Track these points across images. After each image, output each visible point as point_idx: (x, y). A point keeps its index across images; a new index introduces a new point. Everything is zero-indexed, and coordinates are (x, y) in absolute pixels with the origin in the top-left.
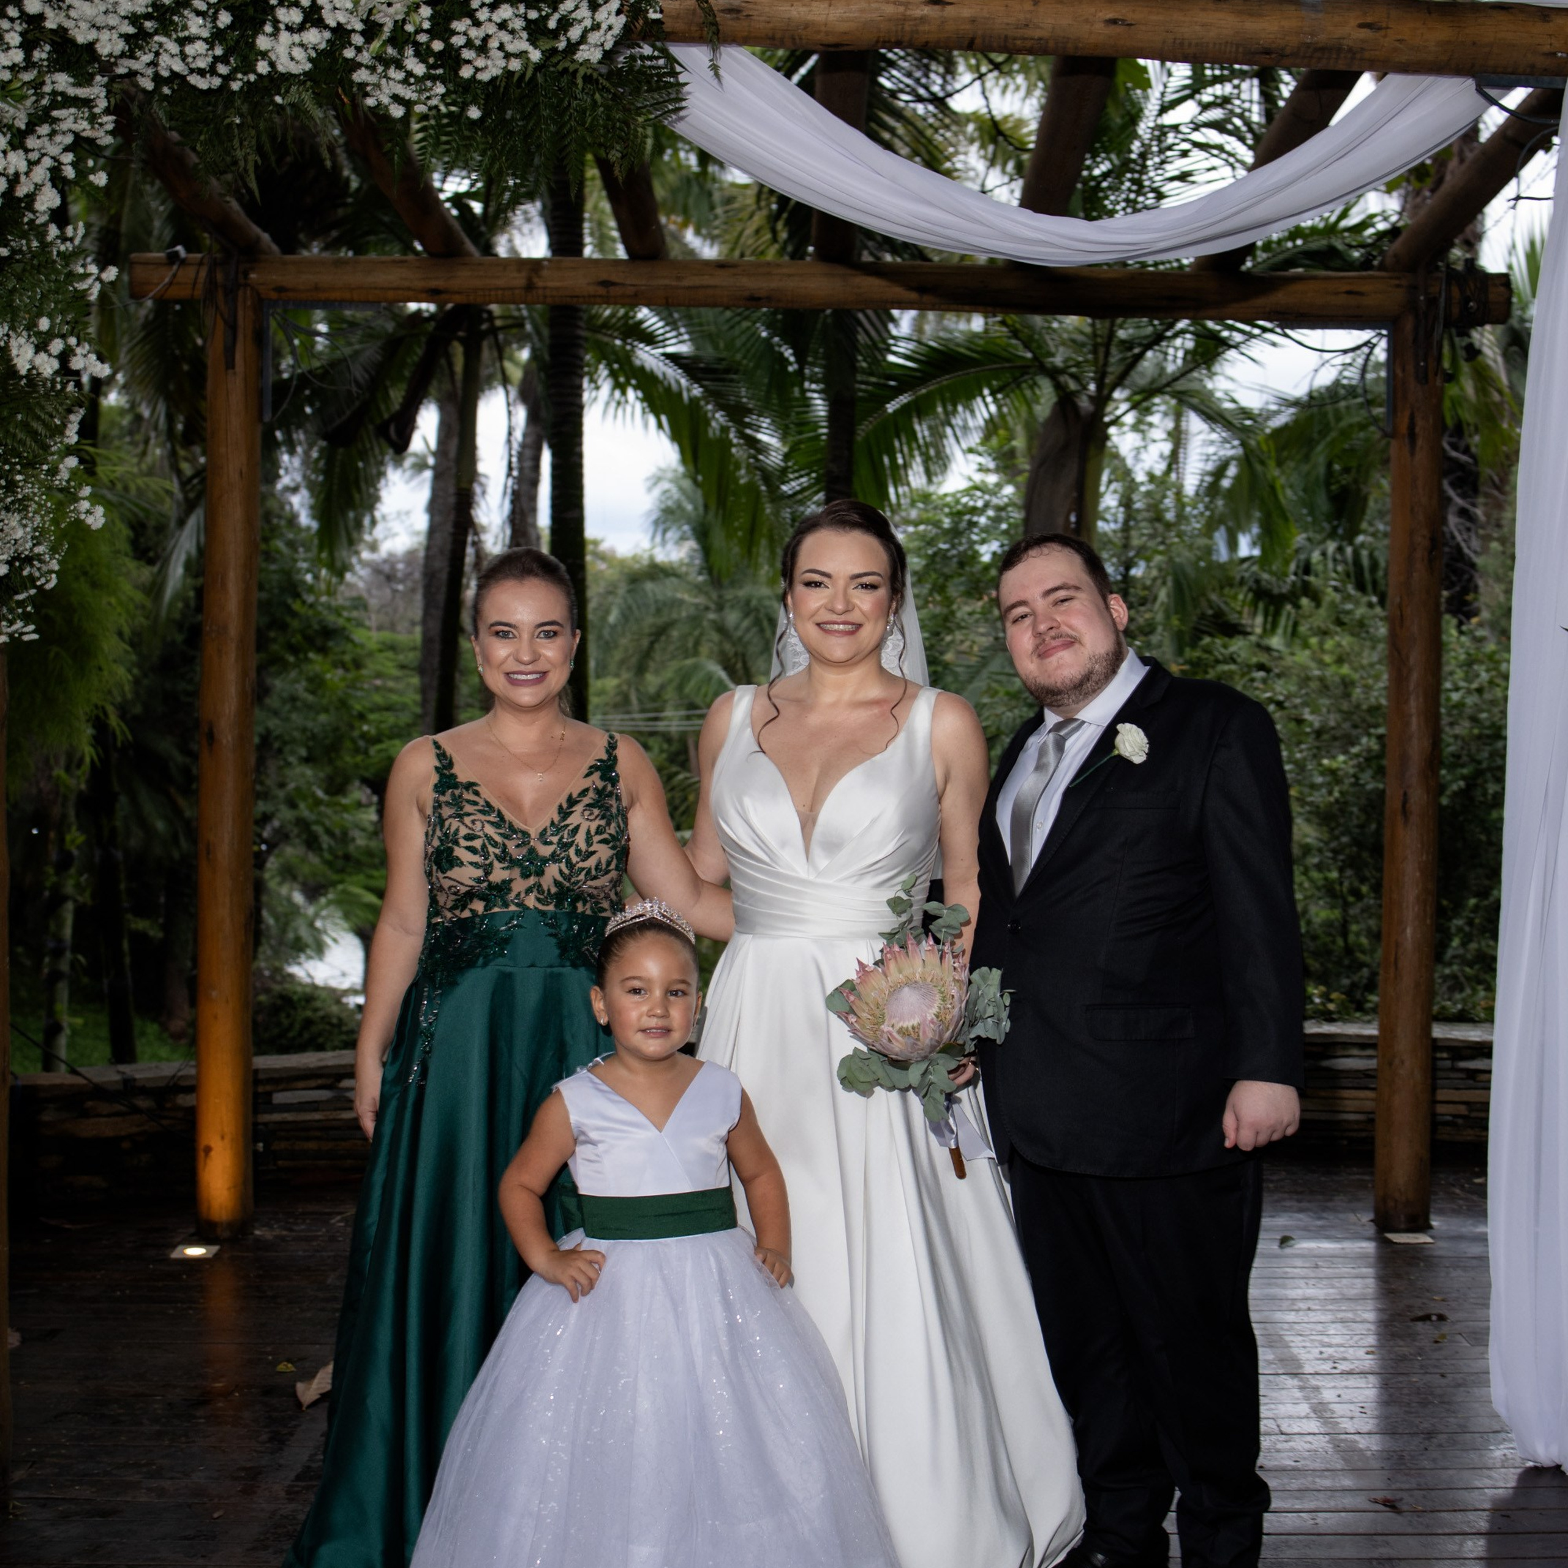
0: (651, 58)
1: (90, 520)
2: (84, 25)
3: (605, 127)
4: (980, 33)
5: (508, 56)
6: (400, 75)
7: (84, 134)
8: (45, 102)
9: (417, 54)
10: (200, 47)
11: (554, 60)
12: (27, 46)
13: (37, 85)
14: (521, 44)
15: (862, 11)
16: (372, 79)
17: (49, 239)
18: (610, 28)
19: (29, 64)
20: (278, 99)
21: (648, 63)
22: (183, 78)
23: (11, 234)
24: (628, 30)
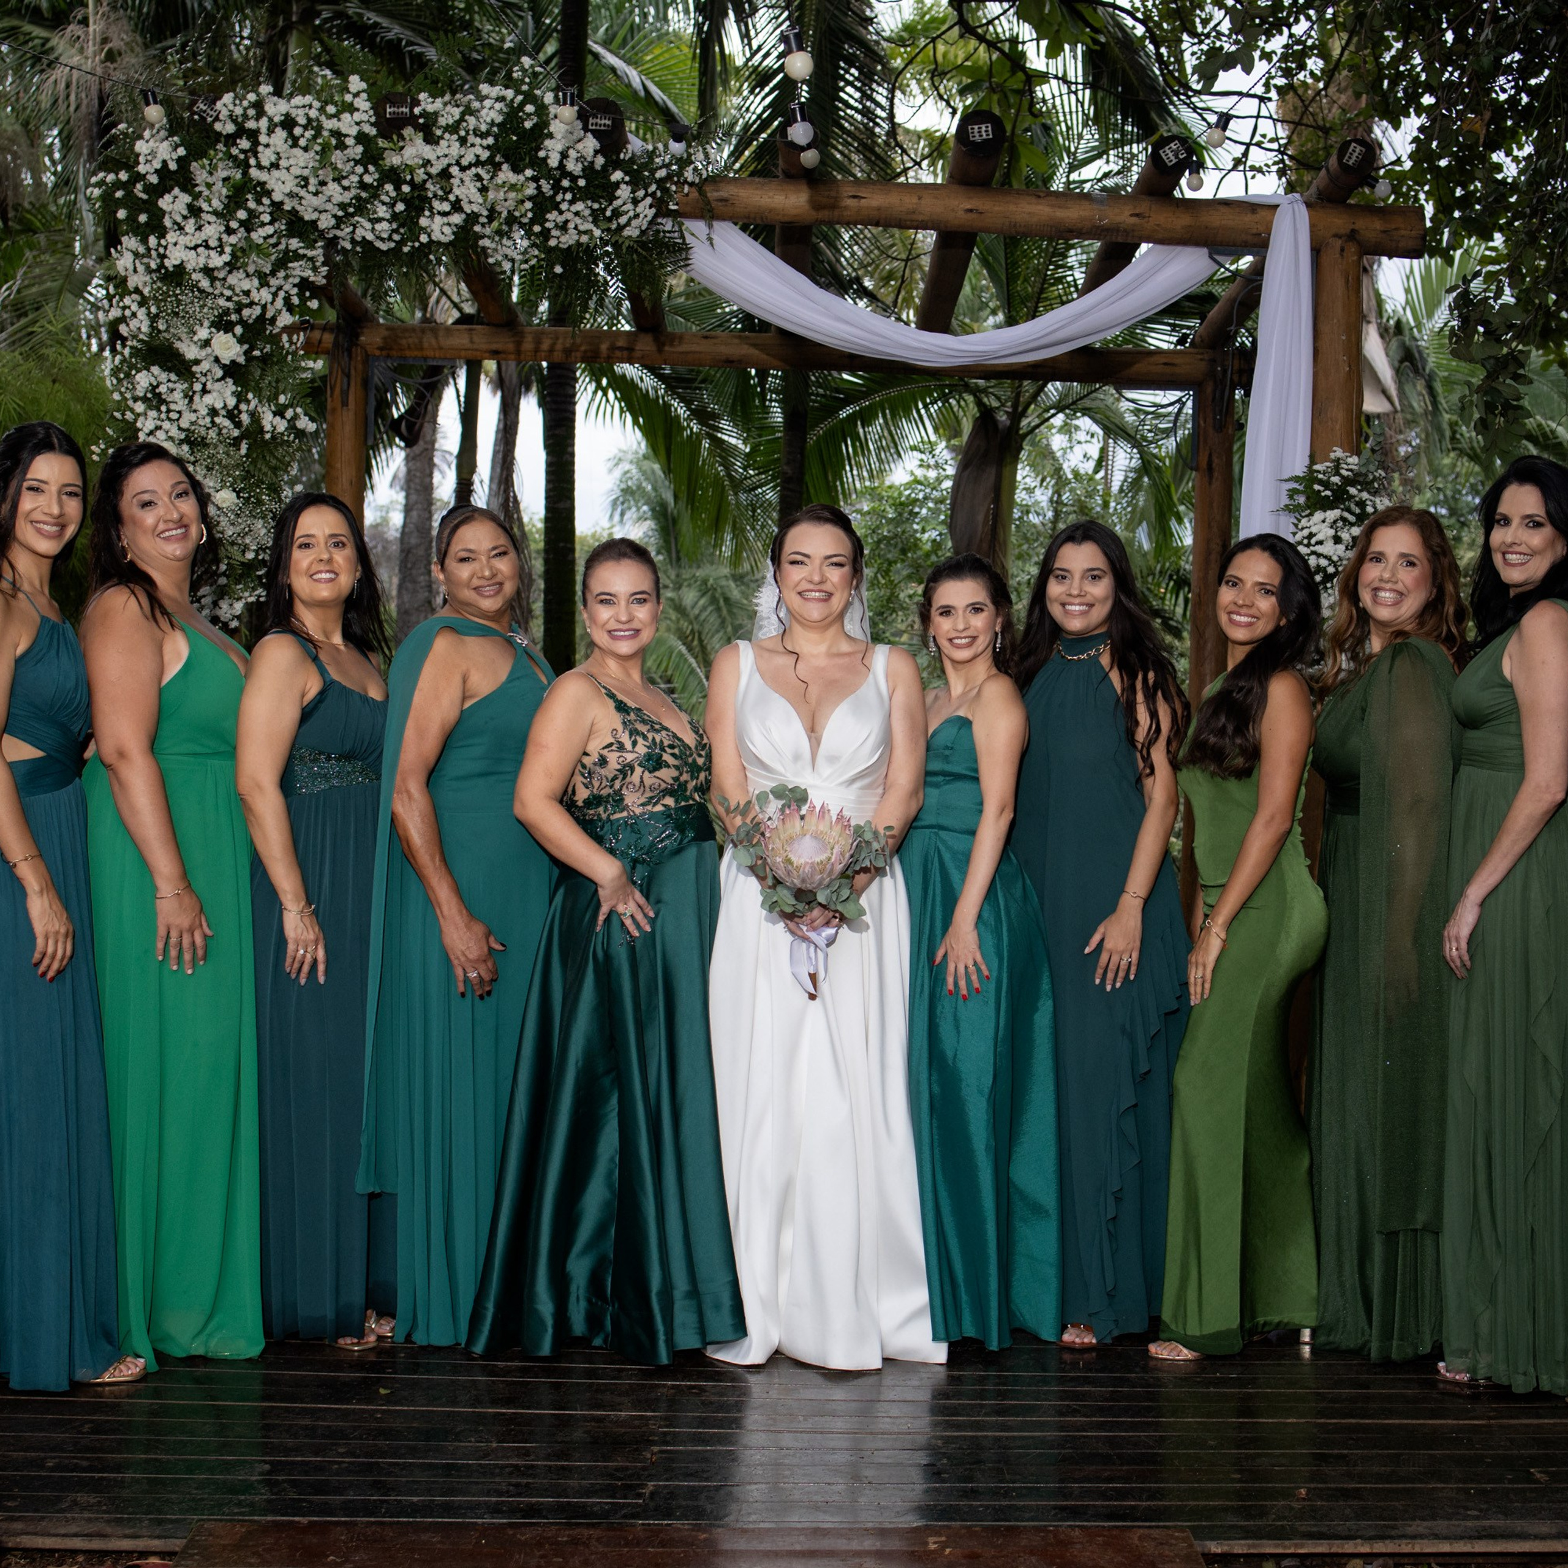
0: (670, 231)
2: (310, 210)
4: (882, 218)
5: (580, 233)
6: (510, 243)
8: (282, 256)
9: (522, 231)
10: (384, 226)
11: (609, 236)
12: (274, 222)
13: (278, 246)
14: (591, 226)
16: (493, 246)
17: (283, 344)
18: (645, 216)
19: (274, 232)
20: (432, 257)
21: (668, 236)
22: (371, 243)
23: (260, 340)
24: (656, 216)
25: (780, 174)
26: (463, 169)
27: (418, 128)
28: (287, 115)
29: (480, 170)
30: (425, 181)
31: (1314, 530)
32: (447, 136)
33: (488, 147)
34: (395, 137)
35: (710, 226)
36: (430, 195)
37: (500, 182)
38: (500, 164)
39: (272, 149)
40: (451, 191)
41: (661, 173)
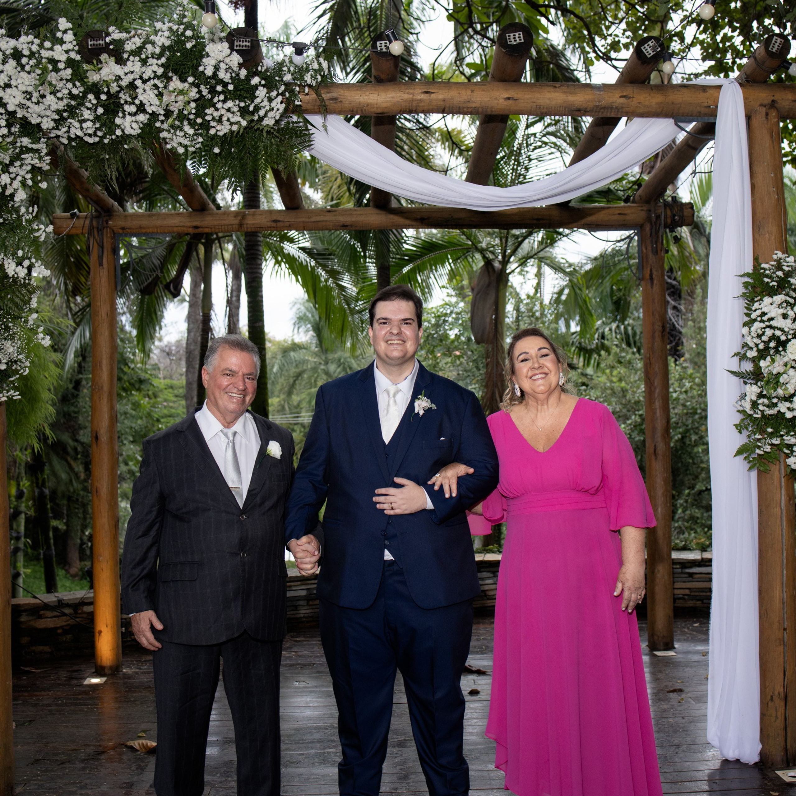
0: (296, 123)
1: (43, 342)
2: (35, 116)
3: (277, 154)
4: (447, 106)
5: (231, 124)
6: (182, 134)
7: (37, 165)
8: (17, 151)
9: (189, 124)
10: (89, 124)
11: (253, 125)
12: (9, 126)
13: (14, 143)
14: (237, 118)
15: (393, 97)
16: (169, 136)
17: (21, 214)
18: (278, 110)
19: (10, 133)
20: (126, 146)
21: (295, 125)
22: (81, 138)
23: (3, 212)
24: (286, 110)
25: (372, 79)
26: (145, 82)
27: (111, 53)
28: (15, 49)
29: (156, 81)
30: (118, 92)
31: (765, 310)
32: (132, 58)
33: (163, 65)
34: (95, 62)
35: (325, 118)
36: (122, 102)
37: (171, 88)
38: (172, 77)
39: (5, 73)
40: (136, 97)
41: (288, 78)
